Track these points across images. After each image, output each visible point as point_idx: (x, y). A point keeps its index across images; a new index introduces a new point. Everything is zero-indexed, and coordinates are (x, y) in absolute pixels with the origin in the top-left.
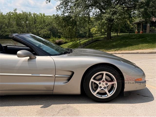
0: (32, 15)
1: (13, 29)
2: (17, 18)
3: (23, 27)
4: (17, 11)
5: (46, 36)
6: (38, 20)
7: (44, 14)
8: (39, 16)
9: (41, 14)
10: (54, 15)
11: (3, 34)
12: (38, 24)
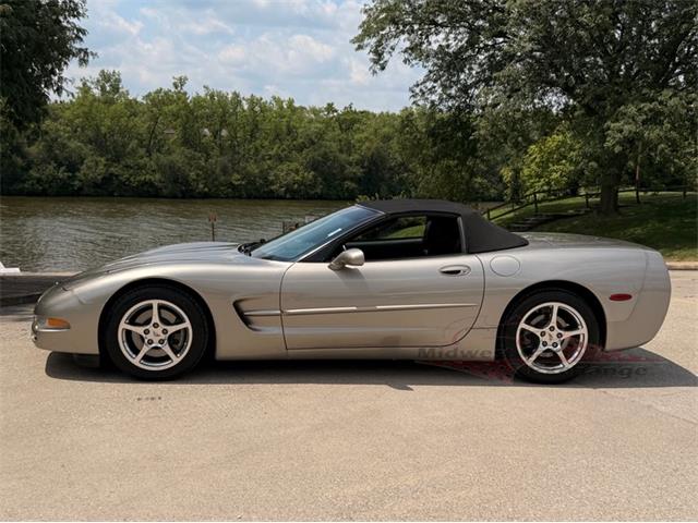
0: (246, 107)
1: (170, 158)
2: (187, 117)
3: (206, 153)
4: (185, 88)
5: (295, 192)
6: (267, 126)
7: (291, 102)
8: (271, 110)
9: (278, 101)
10: (330, 108)
11: (132, 179)
12: (266, 143)
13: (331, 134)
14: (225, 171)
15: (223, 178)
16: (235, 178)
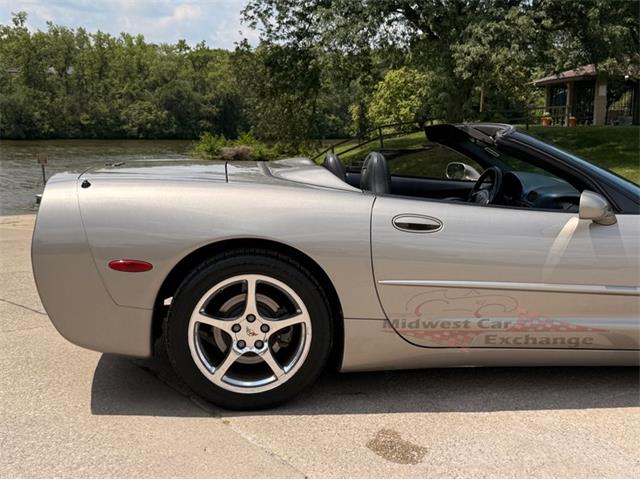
0: (93, 43)
1: (12, 97)
2: (29, 54)
3: (51, 92)
4: (25, 25)
5: (148, 132)
6: (114, 63)
7: (140, 39)
8: (120, 46)
9: (128, 38)
10: (182, 45)
12: (116, 81)
13: (184, 72)
14: (72, 110)
15: (70, 118)
16: (84, 118)
